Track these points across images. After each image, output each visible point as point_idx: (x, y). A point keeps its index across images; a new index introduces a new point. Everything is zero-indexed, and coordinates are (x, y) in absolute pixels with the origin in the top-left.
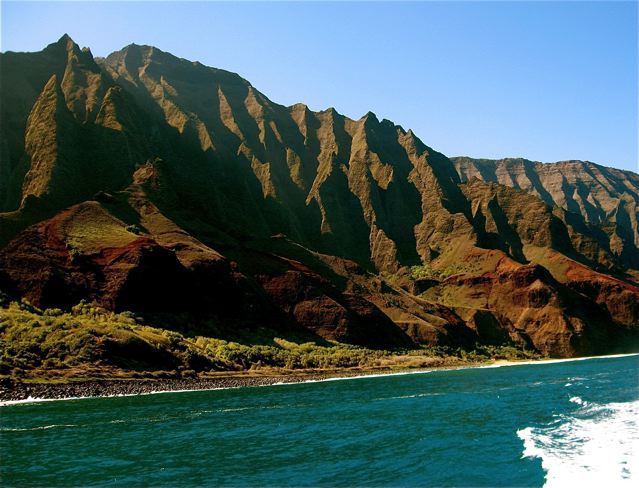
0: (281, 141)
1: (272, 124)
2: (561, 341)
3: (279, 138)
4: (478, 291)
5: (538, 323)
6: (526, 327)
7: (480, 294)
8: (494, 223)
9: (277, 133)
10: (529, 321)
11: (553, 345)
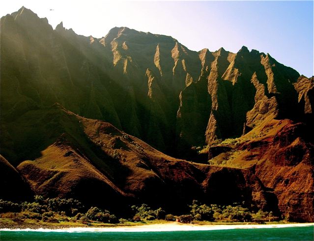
0: (185, 70)
1: (183, 61)
2: (305, 201)
3: (184, 68)
4: (254, 153)
5: (287, 182)
6: (275, 186)
7: (255, 156)
8: (310, 106)
9: (184, 66)
10: (279, 179)
11: (295, 206)
